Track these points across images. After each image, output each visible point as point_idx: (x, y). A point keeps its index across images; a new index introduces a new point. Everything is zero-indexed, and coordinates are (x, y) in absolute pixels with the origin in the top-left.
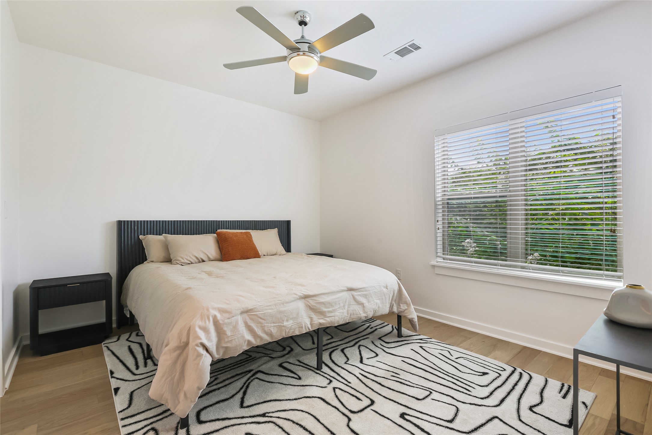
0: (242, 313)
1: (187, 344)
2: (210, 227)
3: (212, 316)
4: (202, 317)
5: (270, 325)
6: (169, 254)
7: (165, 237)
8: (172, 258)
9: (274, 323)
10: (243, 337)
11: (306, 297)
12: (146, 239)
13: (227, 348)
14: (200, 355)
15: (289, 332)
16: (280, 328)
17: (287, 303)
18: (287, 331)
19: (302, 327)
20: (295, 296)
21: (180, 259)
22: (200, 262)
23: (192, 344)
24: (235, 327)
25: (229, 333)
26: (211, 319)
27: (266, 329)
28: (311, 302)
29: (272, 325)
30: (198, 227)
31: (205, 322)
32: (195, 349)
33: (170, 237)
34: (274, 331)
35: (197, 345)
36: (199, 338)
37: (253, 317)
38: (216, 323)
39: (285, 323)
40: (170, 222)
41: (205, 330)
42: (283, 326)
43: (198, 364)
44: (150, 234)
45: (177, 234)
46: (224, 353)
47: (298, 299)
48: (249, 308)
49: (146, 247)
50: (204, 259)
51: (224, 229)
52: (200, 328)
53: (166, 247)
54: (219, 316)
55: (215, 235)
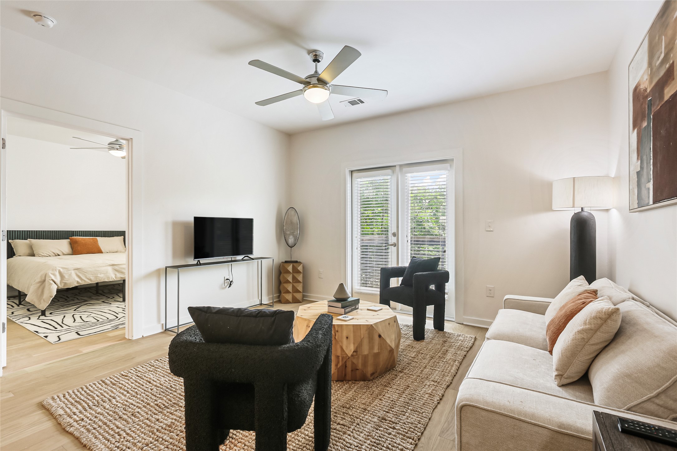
0: (75, 269)
1: (44, 281)
2: (66, 235)
3: (58, 270)
4: (53, 270)
5: (90, 275)
6: (33, 251)
7: (30, 241)
8: (35, 253)
9: (92, 275)
10: (74, 279)
11: (113, 265)
12: (14, 242)
13: (65, 283)
14: (51, 284)
15: (101, 279)
16: (96, 277)
17: (101, 267)
18: (100, 279)
19: (109, 278)
20: (106, 264)
21: (41, 254)
22: (56, 256)
23: (47, 279)
24: (70, 275)
25: (66, 277)
26: (57, 271)
27: (88, 277)
28: (116, 267)
29: (91, 275)
30: (56, 235)
31: (54, 272)
32: (49, 281)
33: (33, 241)
34: (92, 278)
35: (50, 280)
36: (50, 277)
37: (81, 271)
38: (60, 273)
39: (99, 275)
40: (33, 232)
41: (54, 275)
42: (98, 276)
43: (50, 287)
44: (17, 239)
45: (39, 239)
46: (64, 285)
47: (108, 266)
48: (78, 268)
49: (14, 247)
50: (60, 254)
51: (77, 236)
52: (51, 274)
53: (31, 247)
54: (61, 270)
55: (69, 240)
